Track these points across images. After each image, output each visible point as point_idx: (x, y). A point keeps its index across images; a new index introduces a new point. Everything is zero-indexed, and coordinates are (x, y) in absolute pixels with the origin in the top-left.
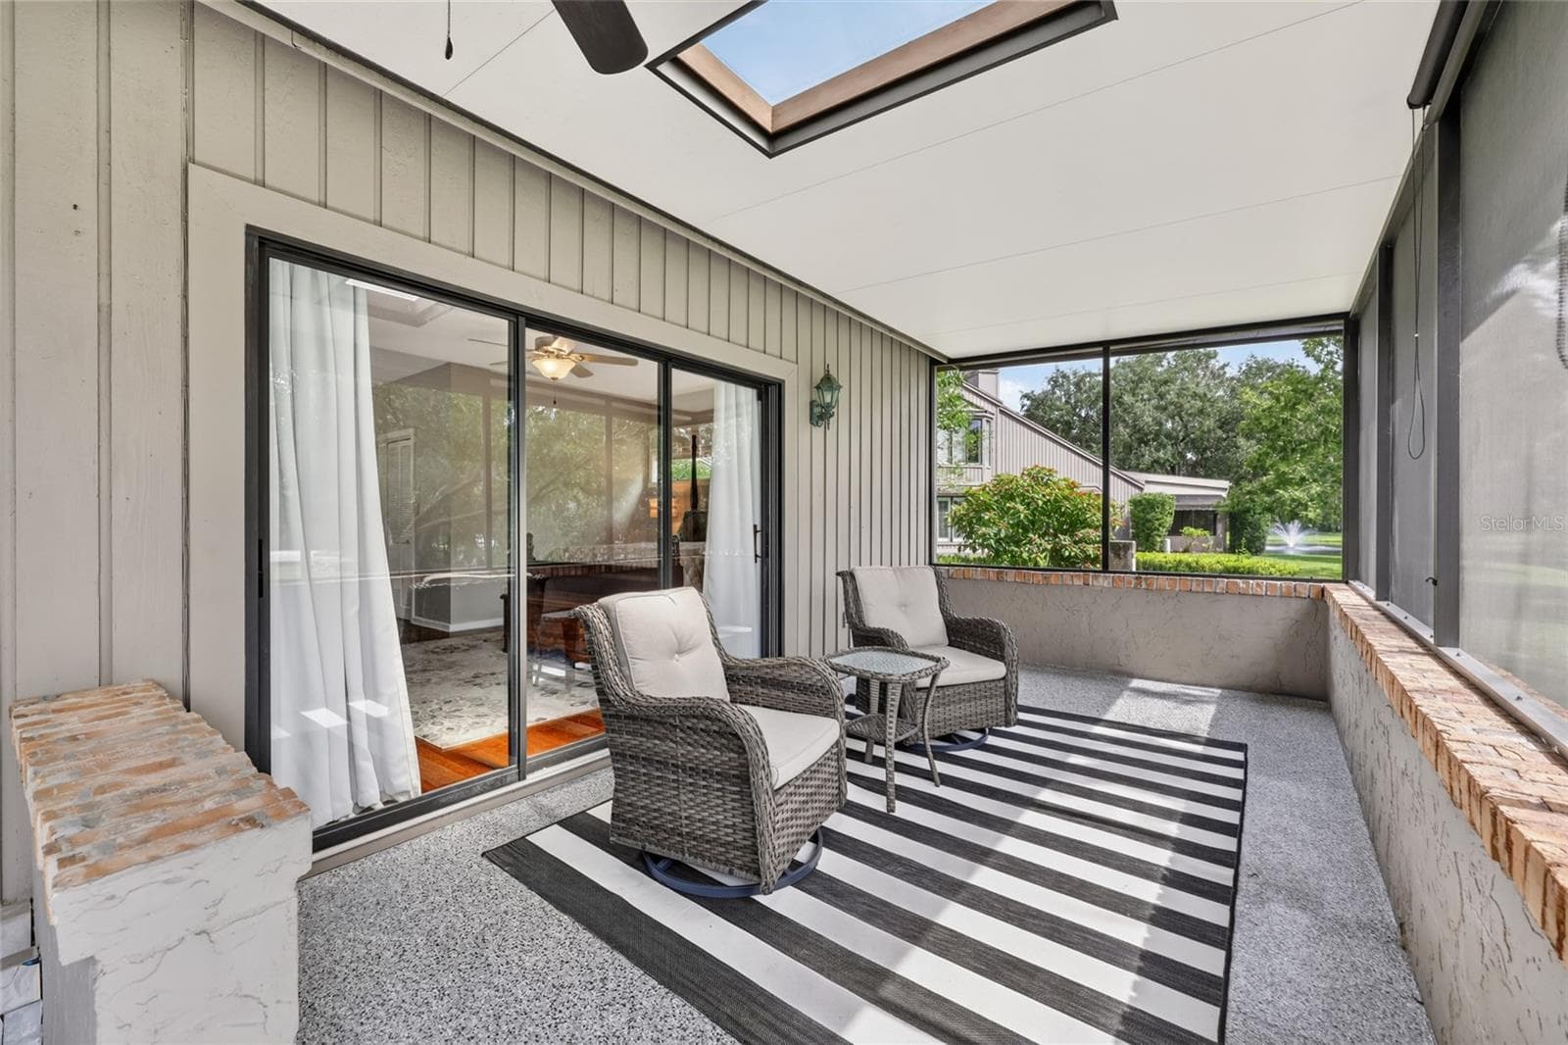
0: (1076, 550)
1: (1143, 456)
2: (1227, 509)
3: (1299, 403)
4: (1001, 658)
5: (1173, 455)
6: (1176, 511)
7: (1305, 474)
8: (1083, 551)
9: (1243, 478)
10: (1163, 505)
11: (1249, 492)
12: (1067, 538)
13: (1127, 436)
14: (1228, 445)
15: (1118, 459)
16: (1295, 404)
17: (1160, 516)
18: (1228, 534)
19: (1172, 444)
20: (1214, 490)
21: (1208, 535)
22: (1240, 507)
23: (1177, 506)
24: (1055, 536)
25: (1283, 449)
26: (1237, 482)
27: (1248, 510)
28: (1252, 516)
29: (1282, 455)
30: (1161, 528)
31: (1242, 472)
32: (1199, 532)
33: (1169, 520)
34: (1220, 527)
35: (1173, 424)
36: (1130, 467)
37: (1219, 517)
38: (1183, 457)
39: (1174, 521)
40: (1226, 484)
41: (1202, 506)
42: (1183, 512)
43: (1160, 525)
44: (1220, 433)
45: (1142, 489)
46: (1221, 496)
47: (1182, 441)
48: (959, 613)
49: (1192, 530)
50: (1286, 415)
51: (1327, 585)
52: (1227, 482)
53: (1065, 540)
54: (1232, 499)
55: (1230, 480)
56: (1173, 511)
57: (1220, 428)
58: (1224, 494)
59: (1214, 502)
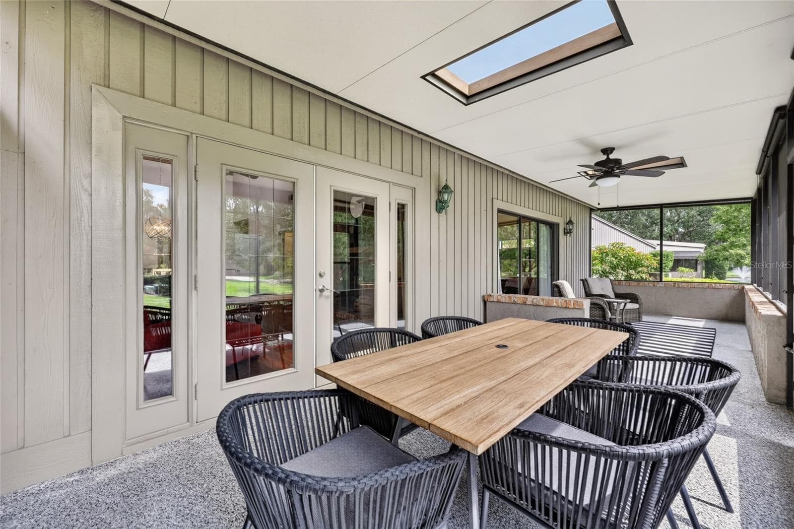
0: (638, 276)
1: (654, 230)
2: (703, 258)
3: (742, 208)
4: (637, 303)
5: (671, 230)
6: (674, 259)
7: (745, 242)
8: (641, 277)
9: (713, 241)
10: (667, 256)
11: (716, 251)
12: (633, 271)
13: (644, 221)
14: (704, 224)
15: (639, 232)
16: (740, 209)
17: (666, 262)
18: (704, 272)
19: (671, 225)
20: (696, 249)
21: (692, 271)
22: (711, 257)
23: (675, 257)
24: (628, 271)
25: (735, 230)
26: (709, 244)
27: (716, 259)
28: (718, 262)
29: (734, 233)
30: (666, 268)
31: (712, 238)
32: (687, 269)
33: (671, 264)
34: (699, 267)
35: (671, 213)
36: (646, 237)
37: (698, 262)
38: (677, 230)
39: (674, 264)
40: (703, 245)
41: (690, 257)
42: (678, 260)
43: (665, 266)
44: (699, 217)
45: (655, 248)
46: (700, 252)
47: (676, 223)
48: (618, 292)
49: (683, 269)
50: (736, 214)
51: (744, 285)
52: (704, 244)
53: (632, 272)
54: (707, 254)
55: (704, 243)
56: (673, 259)
57: (699, 215)
58: (702, 251)
59: (697, 255)
